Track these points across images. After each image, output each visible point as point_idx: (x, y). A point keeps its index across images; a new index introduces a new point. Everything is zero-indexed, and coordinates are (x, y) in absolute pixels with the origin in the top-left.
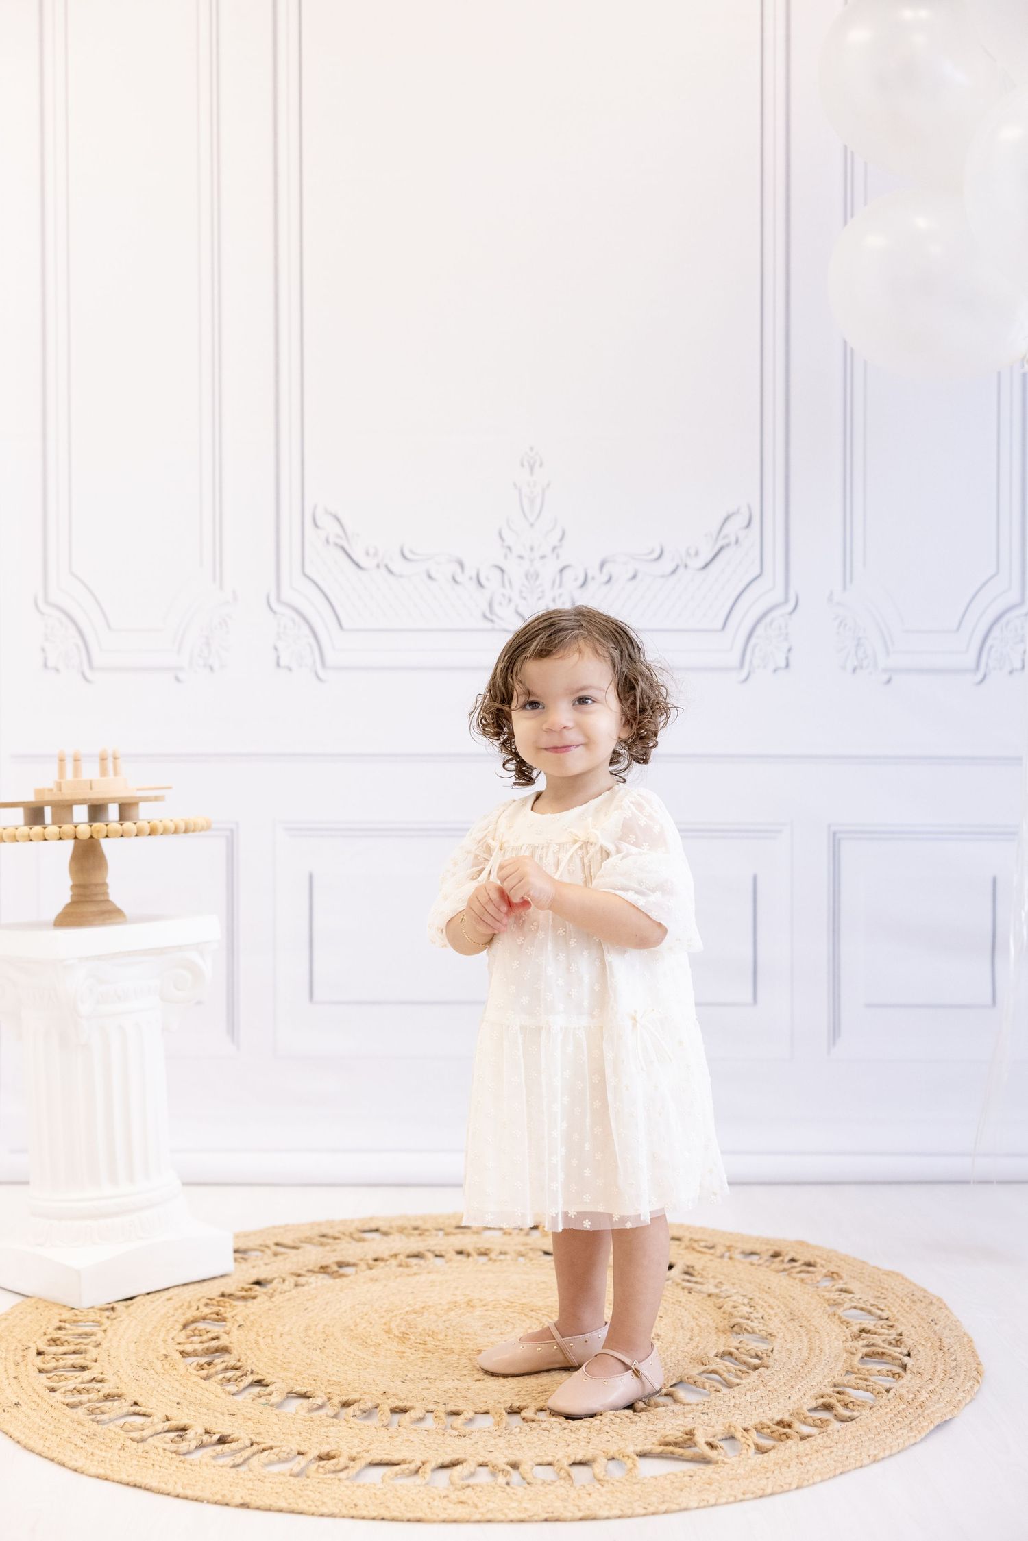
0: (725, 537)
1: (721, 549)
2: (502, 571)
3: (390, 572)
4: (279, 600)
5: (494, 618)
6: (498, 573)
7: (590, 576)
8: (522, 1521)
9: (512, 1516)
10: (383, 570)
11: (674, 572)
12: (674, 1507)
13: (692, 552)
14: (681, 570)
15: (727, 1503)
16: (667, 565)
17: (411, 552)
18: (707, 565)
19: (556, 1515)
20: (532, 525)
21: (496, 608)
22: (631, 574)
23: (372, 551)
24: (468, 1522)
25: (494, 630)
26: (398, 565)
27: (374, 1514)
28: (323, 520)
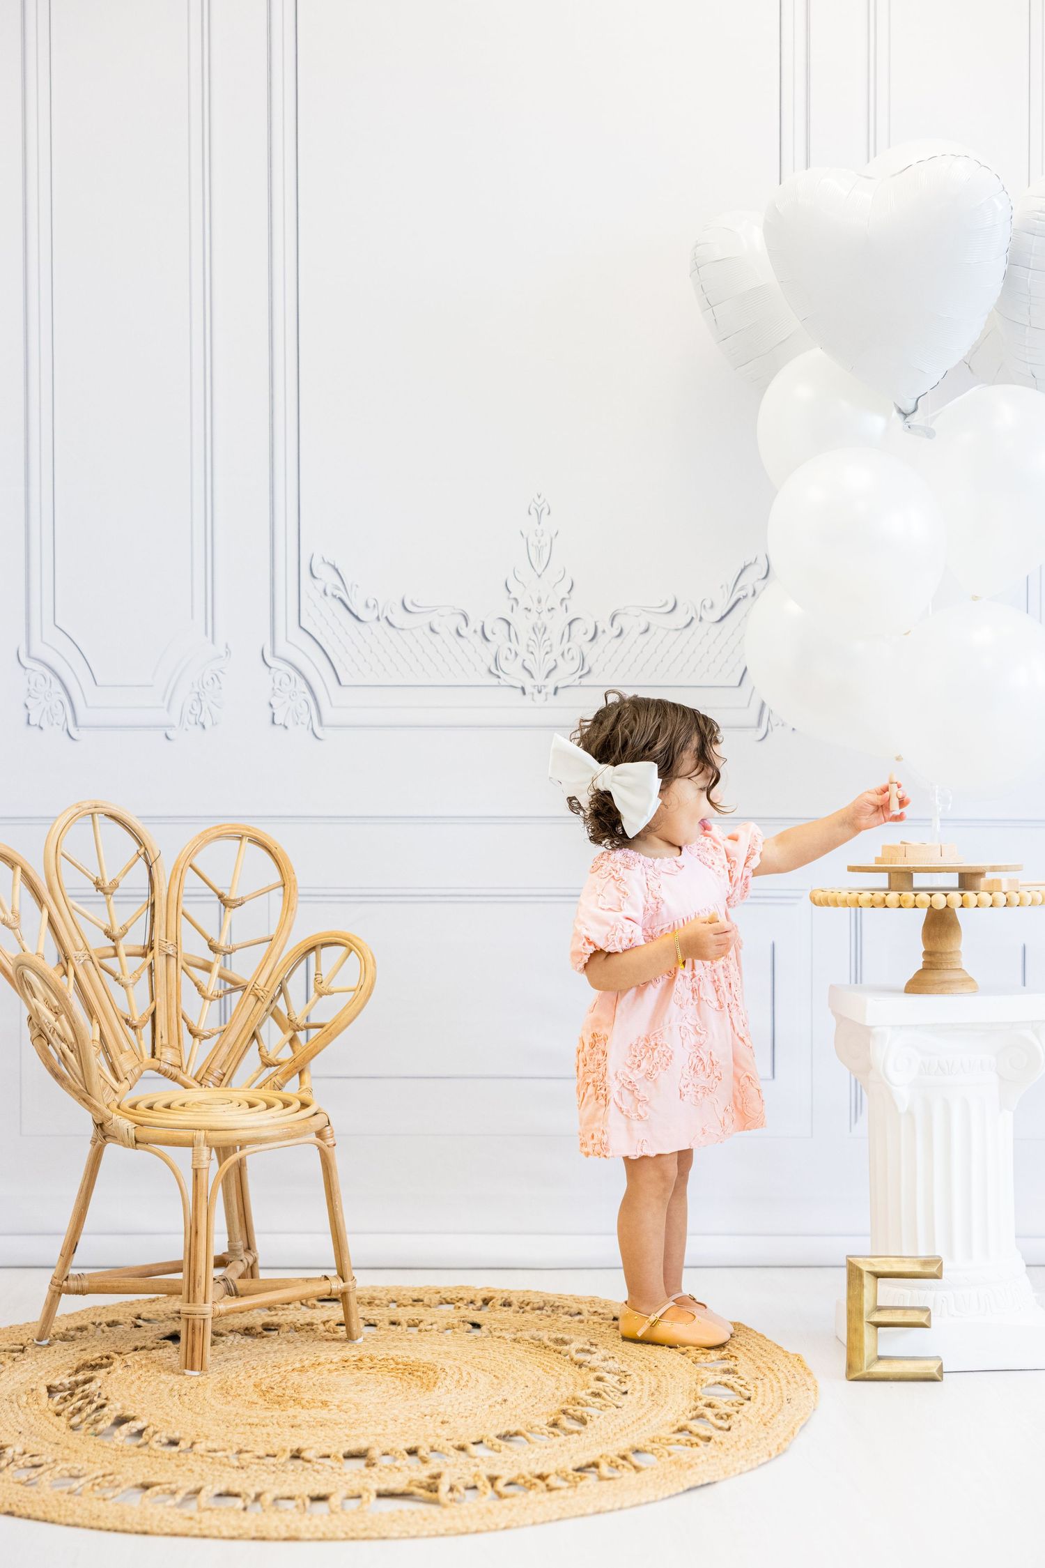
0: (742, 589)
1: (739, 600)
2: (509, 624)
3: (391, 624)
4: (273, 654)
5: (500, 673)
6: (505, 625)
7: (600, 630)
8: (233, 1538)
9: (225, 1533)
10: (383, 622)
11: (688, 625)
12: (375, 1535)
13: (708, 604)
14: (696, 622)
15: (428, 1536)
16: (680, 618)
17: (413, 604)
18: (722, 618)
19: (264, 1534)
20: (539, 576)
21: (502, 662)
22: (643, 628)
23: (371, 603)
24: (186, 1535)
25: (499, 686)
26: (398, 617)
27: (109, 1526)
28: (320, 569)
